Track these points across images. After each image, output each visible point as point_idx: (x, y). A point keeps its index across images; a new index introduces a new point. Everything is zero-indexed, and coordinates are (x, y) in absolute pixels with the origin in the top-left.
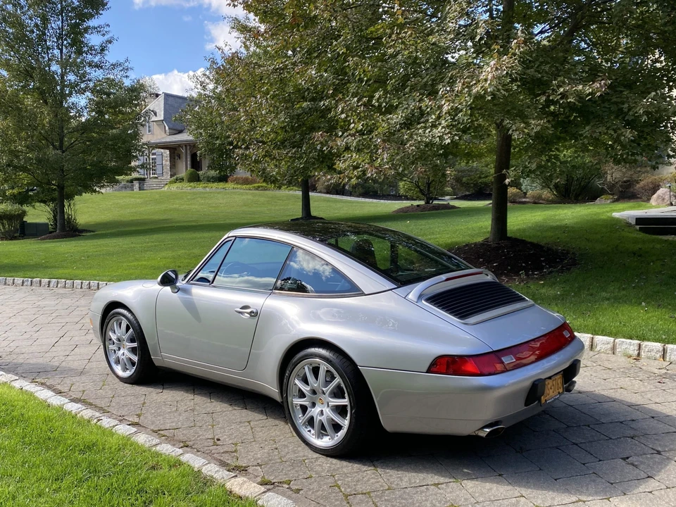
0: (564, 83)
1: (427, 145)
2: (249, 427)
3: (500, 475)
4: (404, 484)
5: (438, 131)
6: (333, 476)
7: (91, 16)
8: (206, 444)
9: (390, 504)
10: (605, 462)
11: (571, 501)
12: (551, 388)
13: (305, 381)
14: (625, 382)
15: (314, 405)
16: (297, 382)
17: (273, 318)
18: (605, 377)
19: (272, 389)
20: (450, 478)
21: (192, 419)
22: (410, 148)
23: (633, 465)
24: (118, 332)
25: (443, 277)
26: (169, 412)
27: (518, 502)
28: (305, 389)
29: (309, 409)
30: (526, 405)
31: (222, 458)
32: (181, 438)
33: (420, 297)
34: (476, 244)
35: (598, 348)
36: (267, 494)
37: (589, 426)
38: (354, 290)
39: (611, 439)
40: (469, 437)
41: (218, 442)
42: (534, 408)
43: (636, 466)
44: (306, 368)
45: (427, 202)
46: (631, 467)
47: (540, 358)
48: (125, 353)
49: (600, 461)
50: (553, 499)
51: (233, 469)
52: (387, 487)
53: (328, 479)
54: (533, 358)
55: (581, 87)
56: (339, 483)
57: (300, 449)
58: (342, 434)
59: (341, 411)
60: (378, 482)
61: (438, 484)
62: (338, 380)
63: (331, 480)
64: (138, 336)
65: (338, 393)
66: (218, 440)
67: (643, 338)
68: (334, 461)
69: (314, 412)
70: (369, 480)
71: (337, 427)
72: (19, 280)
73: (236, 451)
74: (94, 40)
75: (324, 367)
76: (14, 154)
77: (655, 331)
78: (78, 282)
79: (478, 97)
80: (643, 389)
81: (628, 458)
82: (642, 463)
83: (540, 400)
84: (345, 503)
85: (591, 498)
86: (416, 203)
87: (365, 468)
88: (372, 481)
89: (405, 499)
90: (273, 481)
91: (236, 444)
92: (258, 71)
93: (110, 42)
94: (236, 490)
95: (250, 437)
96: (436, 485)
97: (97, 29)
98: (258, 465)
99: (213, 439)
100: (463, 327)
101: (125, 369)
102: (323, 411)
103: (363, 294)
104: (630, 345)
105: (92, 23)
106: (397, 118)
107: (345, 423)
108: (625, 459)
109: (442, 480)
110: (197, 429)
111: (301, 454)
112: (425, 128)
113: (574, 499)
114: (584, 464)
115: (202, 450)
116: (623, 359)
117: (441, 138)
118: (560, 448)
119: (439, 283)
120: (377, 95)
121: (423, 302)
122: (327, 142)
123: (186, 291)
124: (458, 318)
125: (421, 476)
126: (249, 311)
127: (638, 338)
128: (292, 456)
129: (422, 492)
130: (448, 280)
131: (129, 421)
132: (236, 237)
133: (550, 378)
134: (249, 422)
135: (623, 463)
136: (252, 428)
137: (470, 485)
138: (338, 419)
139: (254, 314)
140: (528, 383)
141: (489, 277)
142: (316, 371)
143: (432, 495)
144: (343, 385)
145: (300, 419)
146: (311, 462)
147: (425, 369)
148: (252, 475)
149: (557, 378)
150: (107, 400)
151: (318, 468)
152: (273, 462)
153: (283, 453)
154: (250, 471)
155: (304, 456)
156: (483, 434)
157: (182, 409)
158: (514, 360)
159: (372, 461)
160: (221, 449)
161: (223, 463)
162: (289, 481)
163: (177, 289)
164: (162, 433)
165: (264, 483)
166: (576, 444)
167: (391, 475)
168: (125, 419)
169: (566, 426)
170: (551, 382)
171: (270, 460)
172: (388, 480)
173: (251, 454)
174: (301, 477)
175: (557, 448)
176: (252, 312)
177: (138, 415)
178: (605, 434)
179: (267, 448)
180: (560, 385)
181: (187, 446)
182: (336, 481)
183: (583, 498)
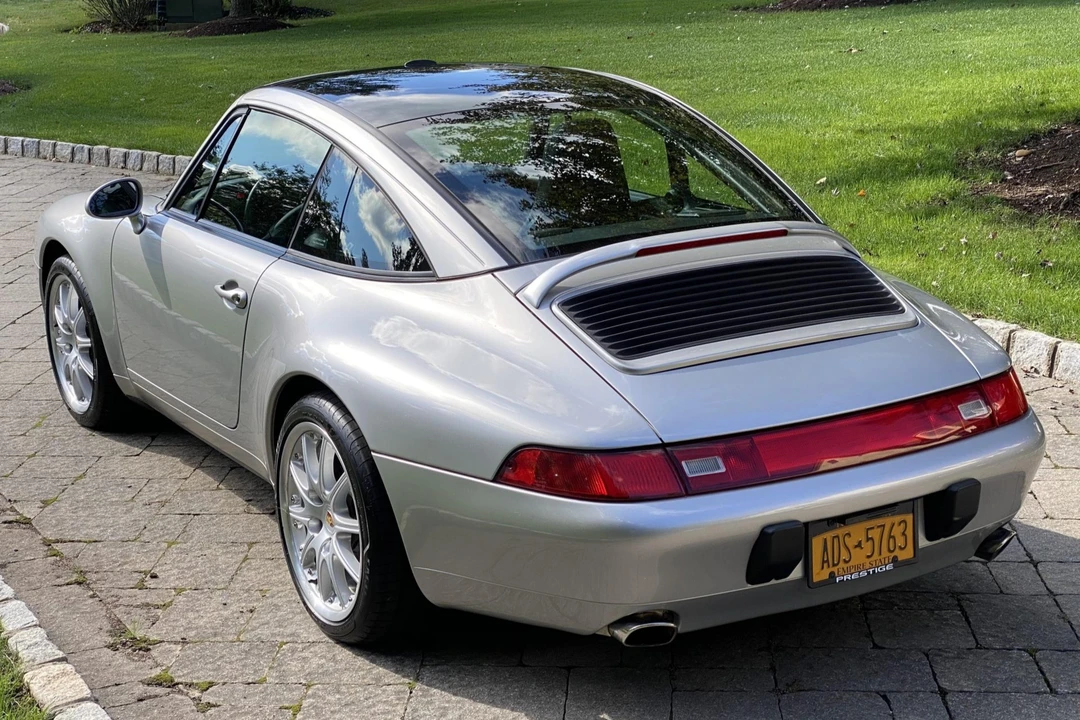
2: (242, 556)
6: (308, 686)
8: (122, 584)
12: (858, 545)
15: (319, 525)
16: (293, 468)
21: (142, 524)
25: (634, 245)
26: (112, 503)
28: (302, 487)
29: (310, 533)
30: (750, 580)
31: (124, 618)
32: (83, 564)
33: (547, 296)
36: (84, 705)
38: (419, 266)
41: (151, 583)
42: (786, 591)
44: (304, 442)
48: (77, 359)
51: (124, 644)
53: (291, 690)
57: (298, 618)
58: (354, 598)
59: (352, 542)
60: (389, 712)
62: (345, 478)
63: (296, 695)
64: (91, 328)
65: (347, 505)
66: (154, 577)
68: (343, 655)
69: (318, 541)
70: (374, 705)
71: (351, 581)
72: (64, 148)
73: (166, 606)
75: (327, 443)
88: (381, 707)
90: (176, 680)
91: (180, 591)
94: (35, 688)
95: (222, 578)
98: (184, 641)
99: (145, 573)
102: (332, 540)
103: (434, 278)
107: (355, 569)
110: (134, 547)
115: (102, 595)
121: (555, 308)
123: (157, 228)
124: (618, 355)
128: (265, 632)
131: (18, 513)
132: (249, 108)
134: (251, 545)
136: (246, 559)
138: (349, 564)
139: (242, 304)
140: (754, 529)
144: (352, 490)
145: (300, 547)
146: (293, 651)
147: (491, 473)
148: (150, 662)
149: (887, 521)
150: (16, 461)
151: (294, 666)
152: (219, 638)
153: (254, 623)
154: (154, 653)
155: (292, 635)
156: (622, 635)
157: (145, 498)
158: (723, 470)
159: (422, 666)
160: (142, 597)
161: (118, 628)
162: (211, 684)
163: (141, 225)
164: (58, 547)
165: (158, 682)
166: (943, 693)
167: (430, 703)
168: (13, 509)
169: (972, 644)
170: (857, 531)
171: (215, 635)
172: (415, 710)
173: (191, 615)
174: (240, 679)
175: (885, 697)
176: (236, 297)
177: (45, 503)
178: (1051, 679)
179: (234, 608)
180: (900, 542)
181: (80, 583)
182: (305, 697)
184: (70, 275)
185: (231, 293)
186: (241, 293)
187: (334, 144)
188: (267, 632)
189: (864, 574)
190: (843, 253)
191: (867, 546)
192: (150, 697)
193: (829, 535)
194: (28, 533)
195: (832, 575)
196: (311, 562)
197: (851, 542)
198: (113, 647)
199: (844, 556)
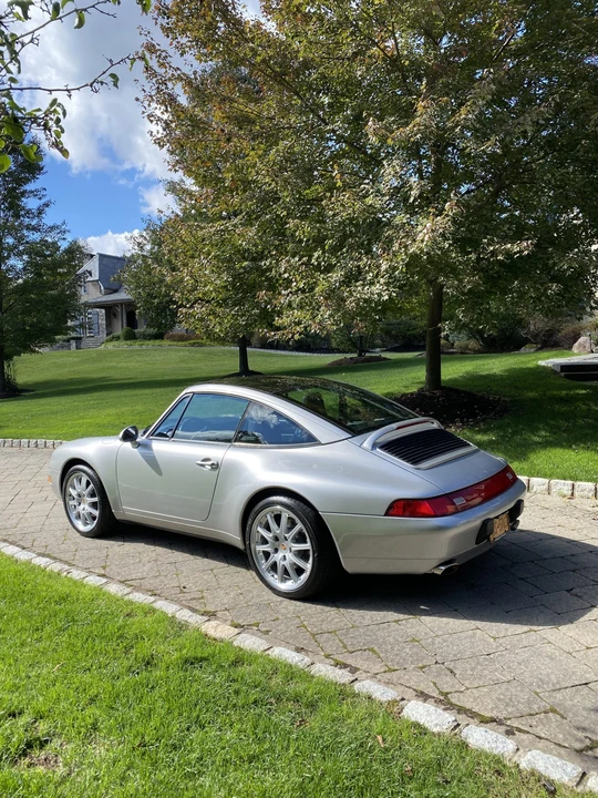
0: (493, 240)
1: (366, 301)
2: (212, 575)
3: (456, 610)
4: (366, 622)
5: (376, 289)
6: (299, 617)
7: (27, 181)
8: (173, 592)
9: (355, 640)
10: (551, 594)
11: (523, 631)
12: (498, 527)
13: (268, 528)
14: (561, 520)
15: (276, 551)
16: (259, 529)
17: (234, 468)
18: (543, 516)
19: (234, 538)
20: (409, 615)
21: (155, 569)
22: (350, 304)
23: (576, 595)
24: (78, 487)
25: (395, 425)
26: (133, 564)
27: (475, 634)
28: (268, 535)
29: (272, 555)
30: (477, 543)
31: (190, 605)
32: (149, 587)
33: (374, 446)
34: (412, 394)
35: (535, 489)
36: (242, 635)
37: (533, 562)
38: (311, 440)
39: (554, 573)
40: (426, 575)
41: (185, 590)
42: (484, 547)
43: (580, 597)
44: (268, 517)
45: (360, 355)
46: (576, 598)
47: (486, 499)
48: (85, 508)
49: (546, 593)
50: (507, 629)
51: (204, 614)
52: (351, 626)
53: (294, 620)
54: (479, 500)
55: (509, 246)
56: (305, 623)
57: (264, 593)
58: (304, 577)
59: (303, 555)
60: (342, 621)
61: (399, 620)
62: (299, 526)
63: (297, 621)
64: (99, 490)
65: (300, 538)
66: (184, 588)
67: (575, 478)
68: (298, 603)
69: (277, 557)
70: (333, 620)
71: (300, 571)
73: (202, 598)
74: (31, 203)
75: (286, 515)
77: (586, 472)
78: (25, 441)
79: (414, 258)
80: (579, 526)
81: (571, 590)
82: (585, 594)
83: (489, 540)
84: (313, 642)
85: (541, 628)
86: (349, 356)
87: (328, 609)
88: (337, 620)
89: (369, 636)
90: (242, 624)
91: (202, 592)
92: (200, 233)
93: (47, 205)
94: (211, 633)
95: (215, 584)
96: (397, 621)
97: (34, 193)
98: (226, 609)
99: (180, 587)
100: (417, 472)
101: (86, 524)
102: (286, 556)
103: (320, 444)
104: (563, 486)
106: (336, 276)
107: (308, 566)
108: (568, 591)
109: (401, 616)
110: (162, 578)
111: (266, 598)
112: (364, 285)
113: (526, 628)
114: (532, 597)
115: (170, 597)
116: (558, 498)
117: (380, 295)
118: (508, 583)
119: (392, 432)
120: (316, 255)
121: (378, 449)
122: (270, 300)
123: (146, 446)
125: (382, 613)
126: (210, 463)
127: (571, 478)
129: (384, 629)
130: (399, 428)
132: (194, 393)
133: (497, 517)
134: (211, 570)
135: (568, 595)
136: (215, 576)
137: (427, 619)
138: (301, 563)
139: (215, 467)
140: (478, 523)
141: (435, 425)
142: (278, 518)
143: (393, 631)
144: (305, 531)
145: (264, 565)
146: (277, 605)
147: (383, 513)
148: (222, 619)
149: (503, 517)
151: (284, 611)
152: (240, 606)
153: (248, 598)
154: (219, 616)
156: (439, 572)
157: (145, 559)
158: (465, 502)
160: (188, 596)
161: (192, 609)
162: (258, 623)
163: (138, 444)
164: (129, 583)
166: (522, 579)
167: (353, 615)
170: (498, 521)
171: (237, 605)
172: (351, 619)
173: (217, 600)
174: (268, 620)
179: (232, 594)
180: (506, 524)
182: (302, 622)
183: (535, 628)
184: (84, 472)
186: (214, 462)
187: (250, 400)
188: (257, 600)
189: (500, 537)
191: (500, 527)
195: (494, 539)
196: (273, 568)
199: (496, 531)
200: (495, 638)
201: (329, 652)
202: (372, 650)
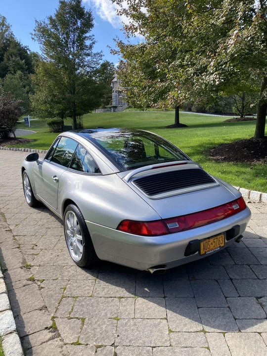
2: (58, 239)
3: (164, 297)
4: (102, 294)
6: (69, 280)
8: (28, 248)
9: (82, 308)
10: (242, 298)
11: (196, 330)
12: (212, 244)
15: (74, 236)
16: (67, 221)
20: (132, 294)
21: (37, 231)
23: (261, 304)
24: (26, 181)
25: (151, 166)
26: (31, 225)
28: (69, 226)
29: (72, 238)
30: (185, 255)
31: (26, 258)
33: (130, 179)
37: (249, 265)
39: (258, 278)
41: (35, 248)
42: (195, 256)
43: (263, 306)
44: (70, 216)
45: (242, 117)
46: (259, 306)
48: (28, 191)
49: (240, 296)
50: (185, 325)
51: (24, 267)
52: (90, 295)
53: (64, 282)
57: (69, 258)
58: (81, 256)
60: (89, 290)
61: (122, 297)
62: (79, 225)
65: (79, 232)
66: (36, 246)
68: (79, 270)
69: (73, 240)
70: (85, 287)
73: (37, 254)
76: (54, 96)
81: (261, 297)
85: (212, 330)
87: (91, 277)
88: (87, 288)
89: (93, 306)
90: (35, 279)
91: (42, 250)
93: (94, 43)
95: (53, 246)
96: (120, 298)
98: (40, 265)
99: (35, 244)
100: (149, 201)
101: (29, 199)
102: (76, 240)
103: (102, 175)
105: (87, 35)
108: (258, 298)
109: (127, 294)
110: (33, 237)
113: (199, 327)
114: (226, 298)
115: (23, 251)
118: (219, 281)
121: (132, 182)
124: (148, 195)
125: (117, 289)
128: (60, 262)
129: (108, 302)
130: (154, 168)
132: (61, 136)
134: (61, 236)
135: (255, 302)
137: (140, 300)
138: (80, 247)
143: (111, 306)
145: (69, 242)
146: (66, 268)
147: (116, 227)
148: (30, 273)
149: (218, 237)
150: (13, 215)
151: (66, 274)
152: (48, 265)
153: (58, 260)
154: (31, 270)
155: (67, 263)
156: (152, 271)
157: (39, 224)
158: (178, 226)
159: (99, 273)
160: (33, 252)
161: (24, 262)
162: (44, 280)
163: (39, 163)
164: (16, 237)
165: (30, 280)
166: (231, 279)
167: (100, 286)
168: (9, 227)
169: (234, 263)
170: (212, 240)
171: (48, 263)
172: (96, 289)
173: (43, 257)
174: (52, 278)
175: (217, 281)
176: (56, 180)
177: (16, 225)
178: (257, 274)
179: (54, 255)
180: (221, 242)
181: (18, 248)
182: (67, 285)
183: (207, 329)
184: (26, 174)
185: (55, 178)
186: (57, 178)
187: (79, 144)
188: (61, 262)
189: (213, 251)
190: (199, 168)
191: (214, 244)
192: (27, 285)
193: (205, 242)
194: (10, 233)
195: (206, 252)
196: (72, 244)
197: (210, 243)
198: (21, 268)
199: (208, 247)
200: (170, 331)
201: (58, 315)
202: (83, 320)
